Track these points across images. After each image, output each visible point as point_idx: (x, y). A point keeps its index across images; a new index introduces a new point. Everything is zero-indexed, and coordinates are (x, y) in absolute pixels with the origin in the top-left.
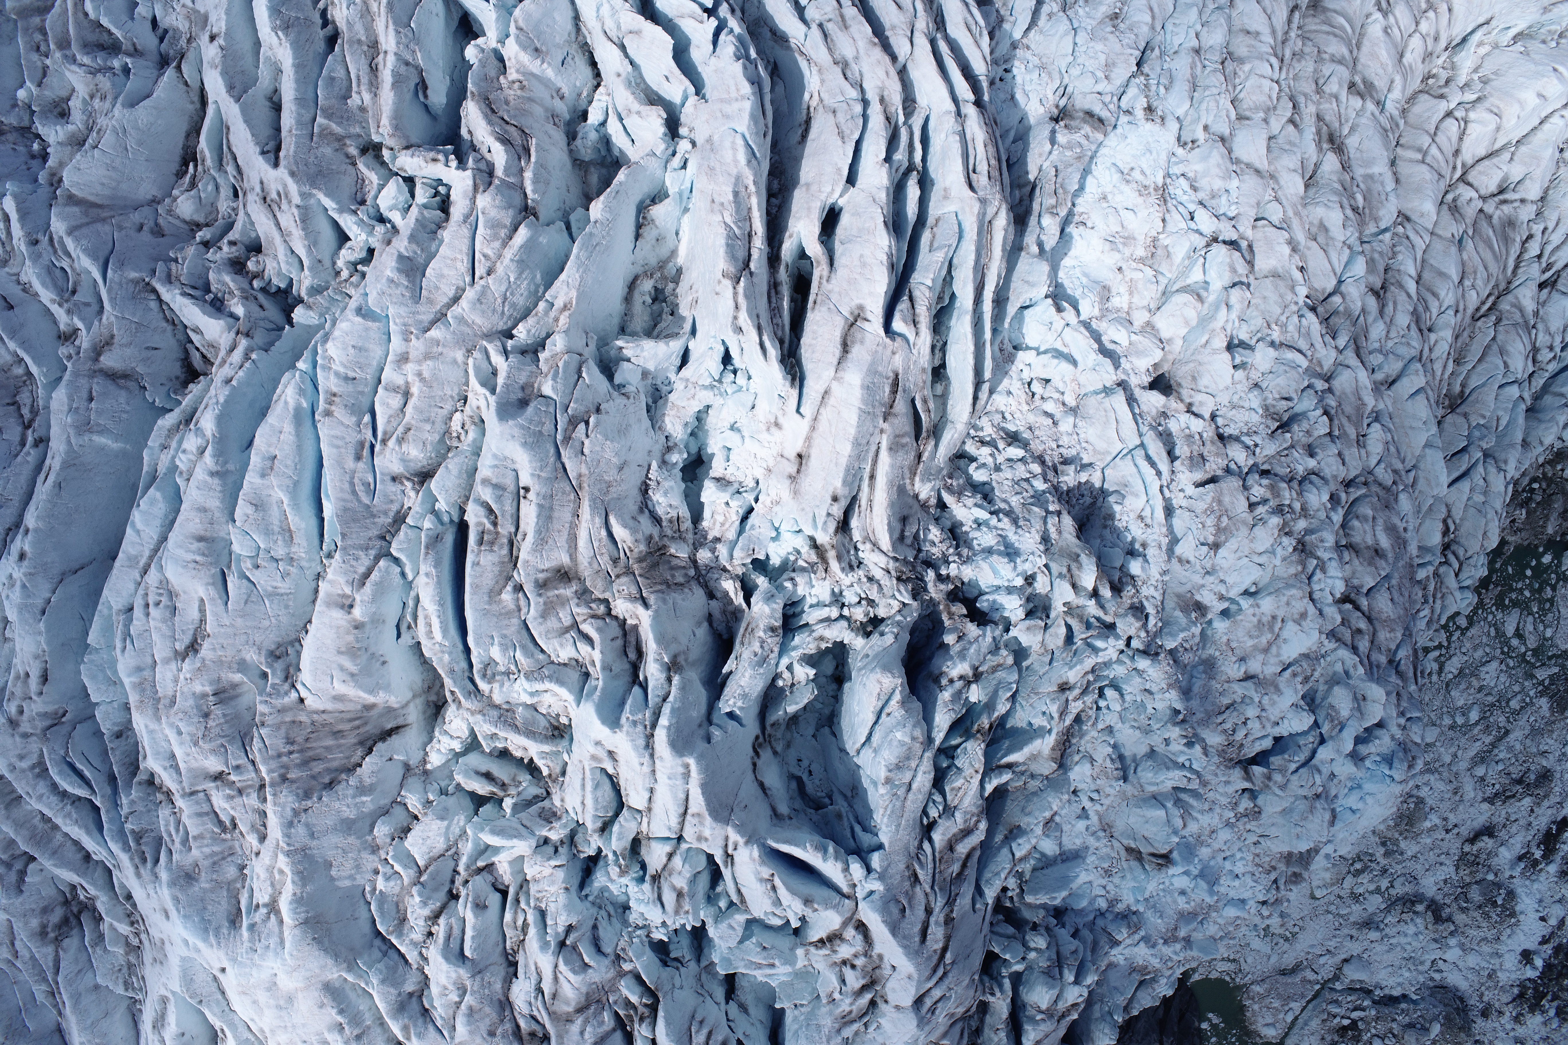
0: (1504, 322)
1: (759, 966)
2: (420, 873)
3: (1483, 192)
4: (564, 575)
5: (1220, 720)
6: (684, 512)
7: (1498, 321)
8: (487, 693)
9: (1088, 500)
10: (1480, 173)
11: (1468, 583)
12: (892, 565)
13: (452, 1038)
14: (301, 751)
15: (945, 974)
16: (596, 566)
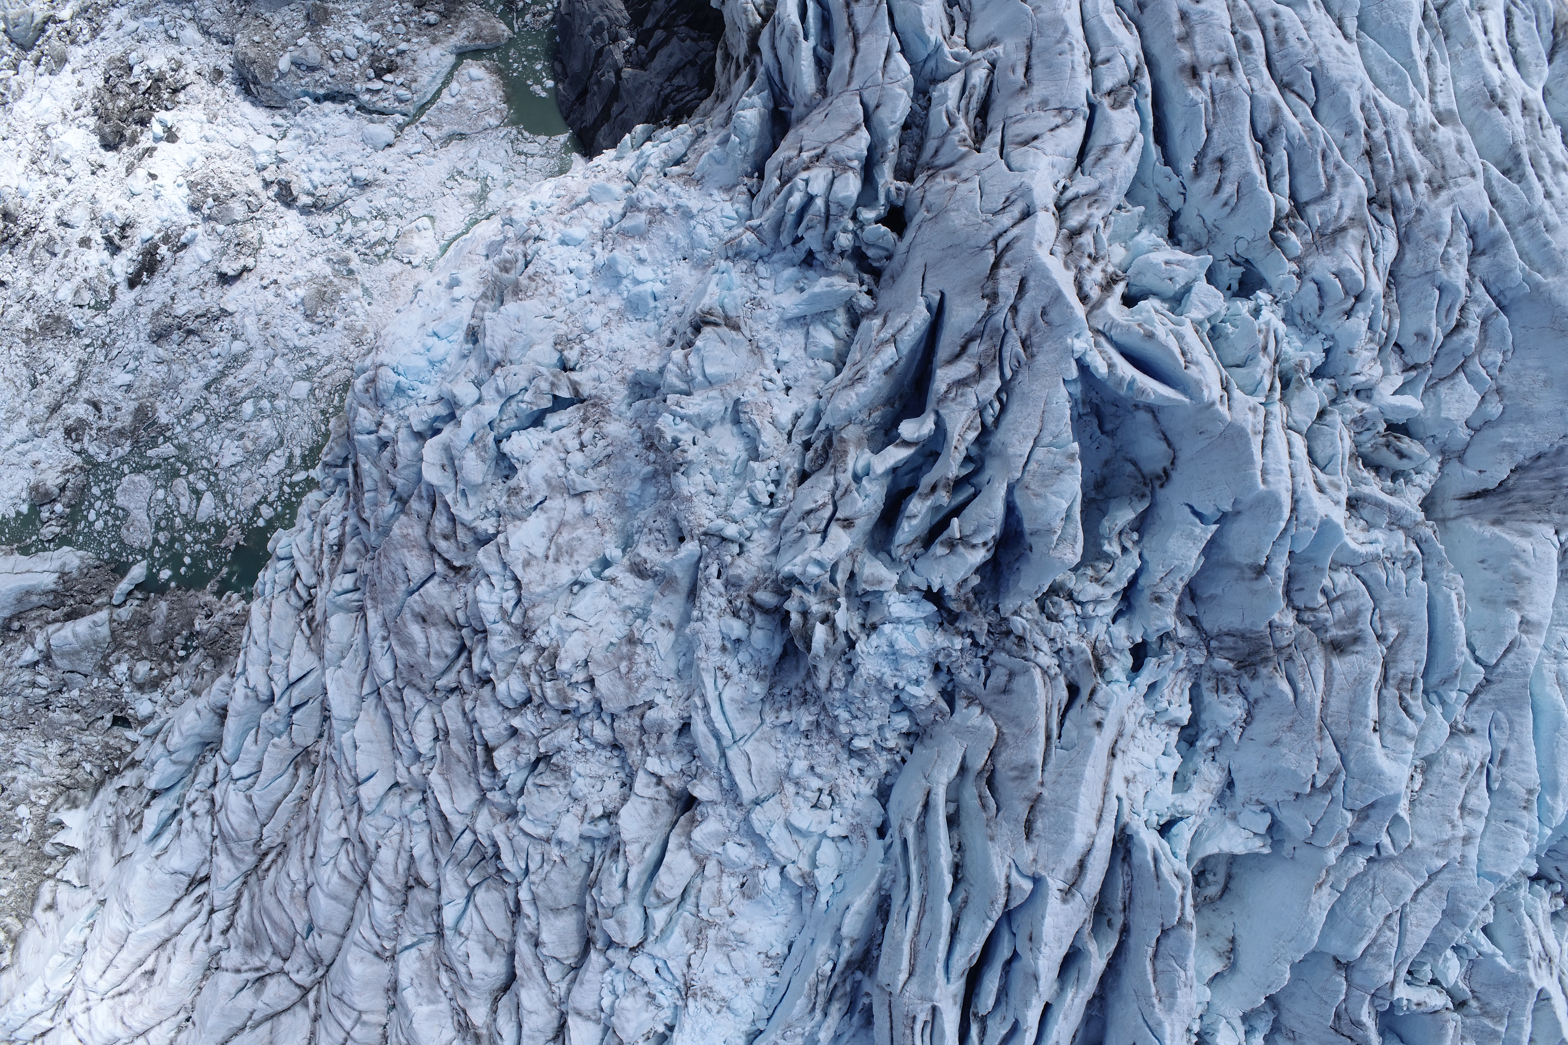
0: (250, 843)
1: (1179, 263)
2: (1462, 365)
3: (283, 978)
4: (1337, 647)
5: (610, 449)
6: (1209, 697)
7: (257, 844)
8: (1411, 541)
9: (778, 691)
10: (287, 998)
11: (282, 564)
12: (1032, 654)
13: (1454, 211)
14: (1561, 488)
15: (995, 240)
16: (1308, 655)
